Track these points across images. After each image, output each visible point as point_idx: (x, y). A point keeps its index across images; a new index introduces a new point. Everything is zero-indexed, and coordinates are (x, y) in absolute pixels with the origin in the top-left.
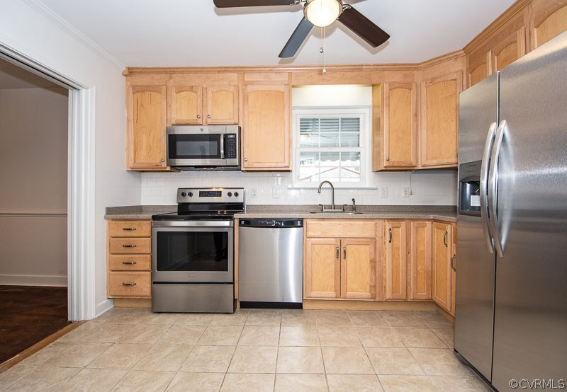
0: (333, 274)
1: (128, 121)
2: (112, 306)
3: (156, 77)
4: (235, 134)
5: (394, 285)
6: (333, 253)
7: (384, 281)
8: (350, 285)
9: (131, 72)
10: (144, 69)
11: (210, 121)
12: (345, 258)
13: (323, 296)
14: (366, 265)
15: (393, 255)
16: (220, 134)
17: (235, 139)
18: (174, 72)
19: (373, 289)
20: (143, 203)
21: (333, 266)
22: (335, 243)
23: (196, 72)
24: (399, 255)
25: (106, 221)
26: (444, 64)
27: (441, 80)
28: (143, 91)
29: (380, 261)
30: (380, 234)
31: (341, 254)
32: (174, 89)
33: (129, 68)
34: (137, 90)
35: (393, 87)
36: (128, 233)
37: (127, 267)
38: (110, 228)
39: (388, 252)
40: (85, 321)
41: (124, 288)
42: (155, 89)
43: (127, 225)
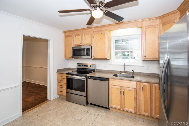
0: (120, 100)
1: (64, 45)
2: (59, 96)
3: (71, 33)
4: (90, 48)
5: (145, 109)
6: (119, 92)
7: (140, 106)
8: (126, 105)
9: (65, 32)
10: (67, 31)
11: (83, 44)
12: (124, 95)
13: (116, 107)
14: (133, 99)
15: (144, 97)
16: (85, 49)
17: (90, 50)
18: (75, 31)
19: (135, 109)
20: (69, 67)
21: (119, 97)
22: (120, 88)
23: (80, 30)
24: (147, 97)
25: (57, 73)
26: (170, 16)
27: (169, 23)
28: (67, 37)
29: (139, 98)
30: (139, 87)
31: (122, 93)
32: (74, 36)
33: (64, 31)
34: (66, 37)
35: (147, 27)
36: (61, 77)
37: (61, 87)
38: (58, 75)
39: (142, 96)
40: (50, 100)
41: (60, 92)
42: (70, 36)
43: (61, 75)
